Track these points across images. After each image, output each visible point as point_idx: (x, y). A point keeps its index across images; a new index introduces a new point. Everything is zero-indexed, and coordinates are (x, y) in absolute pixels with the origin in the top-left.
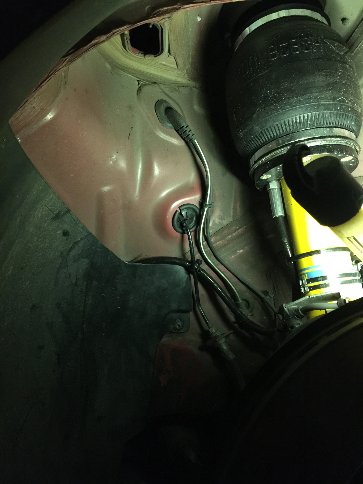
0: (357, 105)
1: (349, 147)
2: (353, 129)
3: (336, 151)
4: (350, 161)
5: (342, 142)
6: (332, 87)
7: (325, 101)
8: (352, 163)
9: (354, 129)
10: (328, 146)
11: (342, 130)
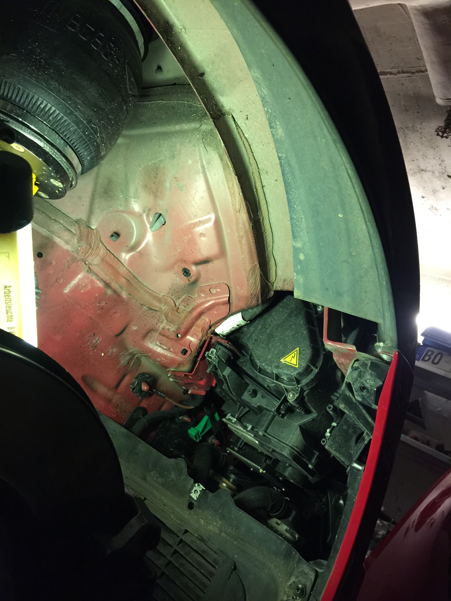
0: (104, 146)
1: (67, 174)
3: (52, 167)
4: (58, 188)
5: (64, 165)
6: (97, 110)
7: (81, 115)
8: (59, 191)
9: (84, 164)
11: (74, 154)
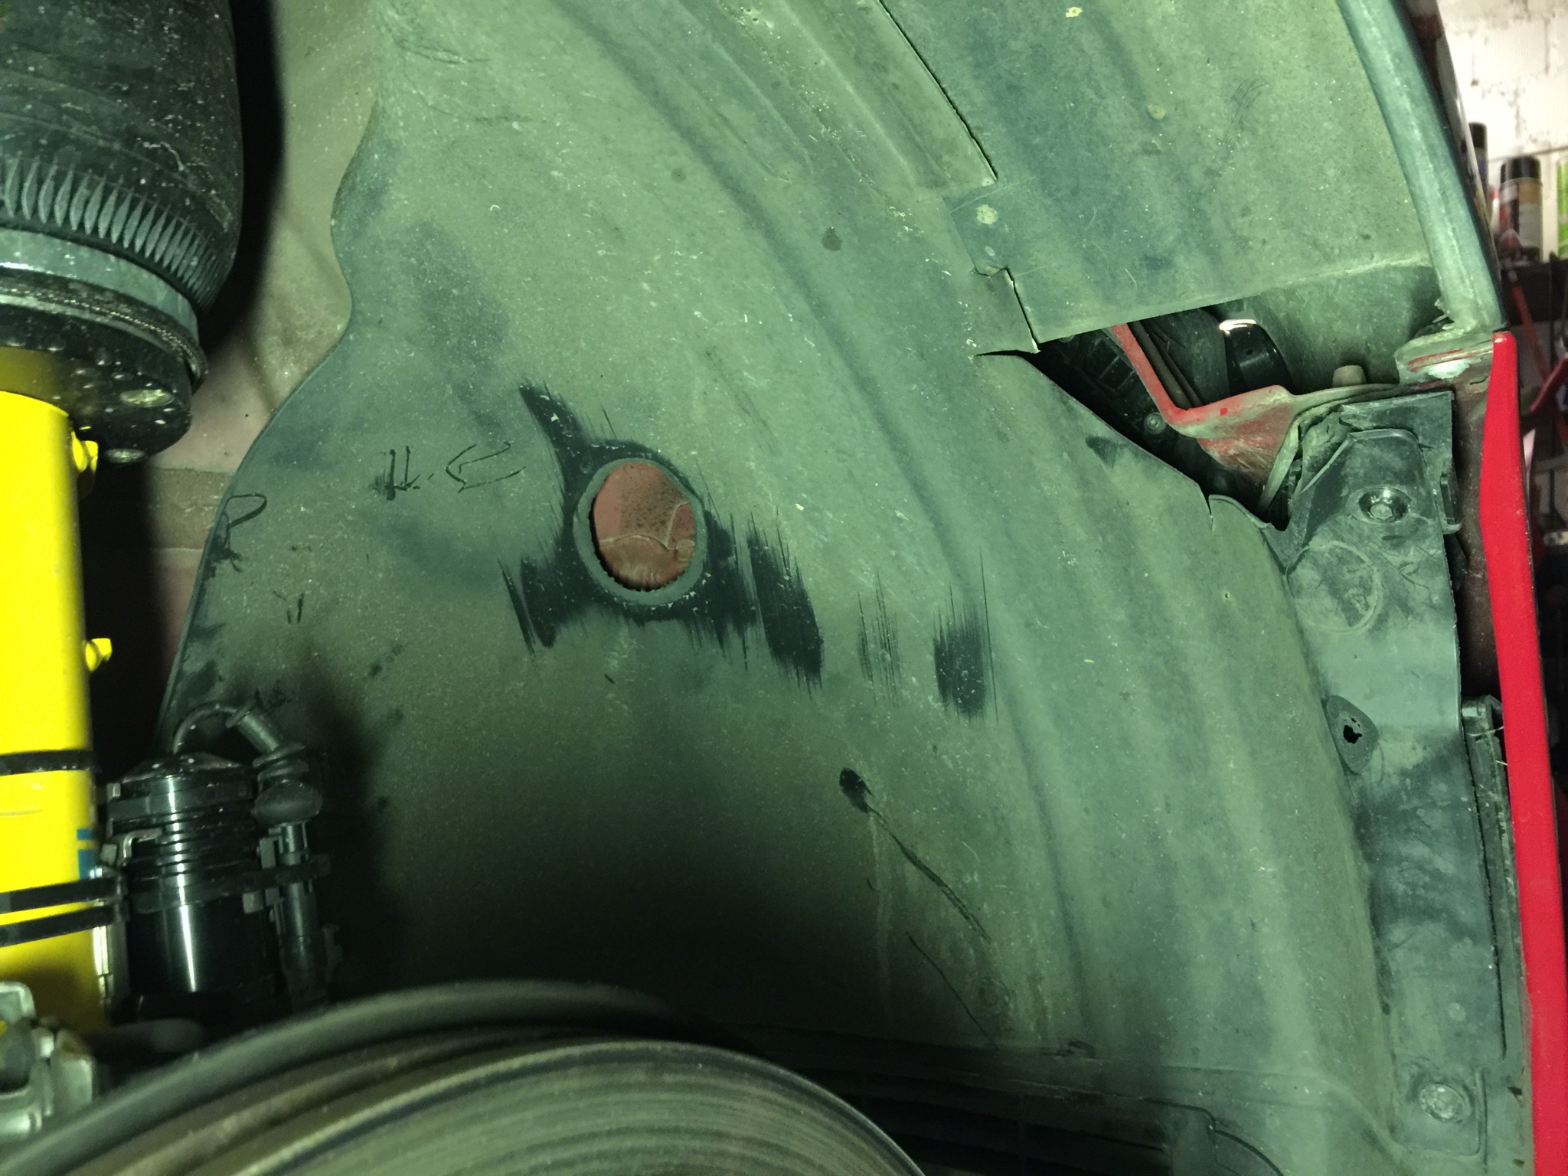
0: (217, 195)
1: (161, 351)
2: (190, 284)
3: (104, 355)
4: (156, 410)
5: (137, 326)
7: (89, 130)
8: (165, 417)
10: (73, 326)
